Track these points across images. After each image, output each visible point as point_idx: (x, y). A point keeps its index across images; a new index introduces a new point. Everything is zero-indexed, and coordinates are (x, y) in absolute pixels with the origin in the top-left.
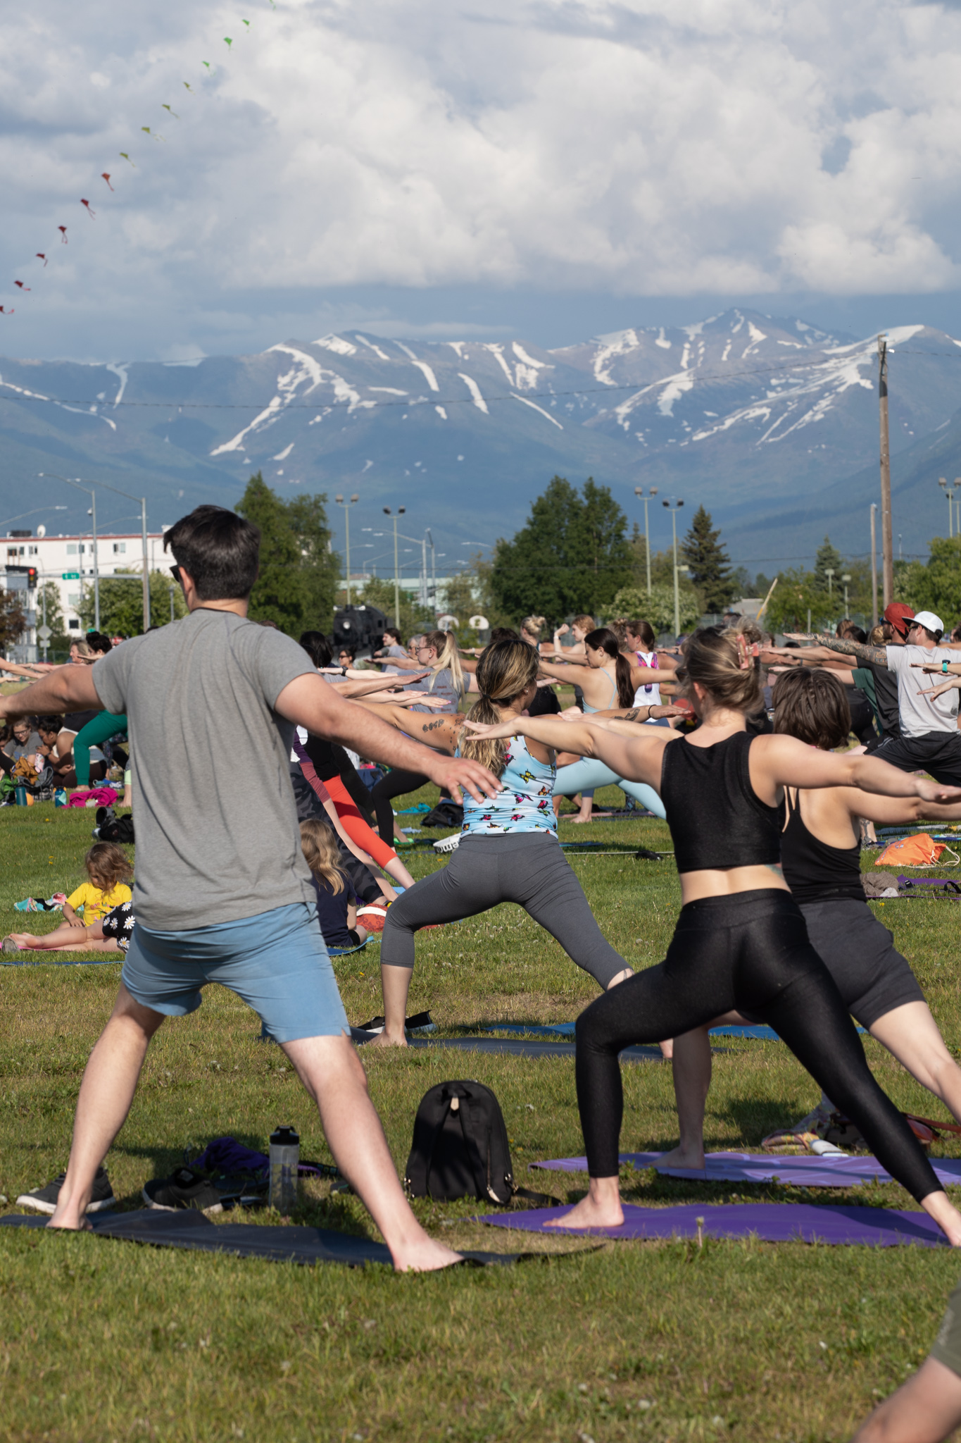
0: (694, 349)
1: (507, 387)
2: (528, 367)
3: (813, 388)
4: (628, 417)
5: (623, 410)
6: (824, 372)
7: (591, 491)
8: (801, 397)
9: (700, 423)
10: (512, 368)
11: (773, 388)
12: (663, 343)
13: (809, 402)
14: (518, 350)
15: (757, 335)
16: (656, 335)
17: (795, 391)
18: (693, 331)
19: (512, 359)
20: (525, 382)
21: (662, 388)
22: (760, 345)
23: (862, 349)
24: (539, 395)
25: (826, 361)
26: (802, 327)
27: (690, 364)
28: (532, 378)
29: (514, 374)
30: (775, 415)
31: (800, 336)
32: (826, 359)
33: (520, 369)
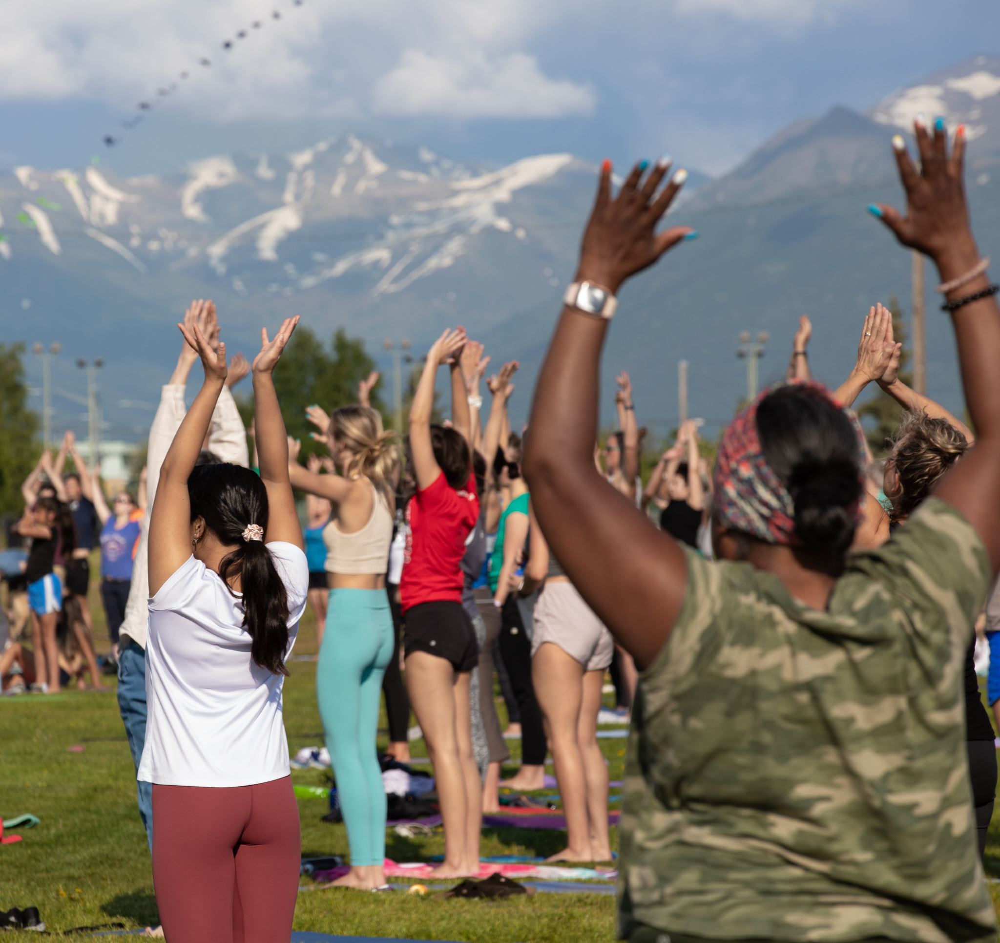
0: (300, 181)
1: (81, 222)
2: (107, 199)
3: (440, 227)
4: (224, 259)
5: (217, 250)
6: (454, 210)
8: (427, 238)
9: (306, 266)
10: (87, 198)
11: (391, 227)
12: (265, 172)
13: (435, 244)
14: (95, 179)
15: (376, 167)
16: (254, 164)
17: (422, 231)
18: (303, 158)
19: (87, 189)
20: (102, 216)
21: (262, 226)
22: (380, 178)
23: (497, 183)
24: (120, 232)
26: (426, 156)
27: (297, 197)
28: (111, 213)
29: (89, 206)
30: (396, 257)
31: (424, 168)
32: (455, 193)
33: (97, 202)
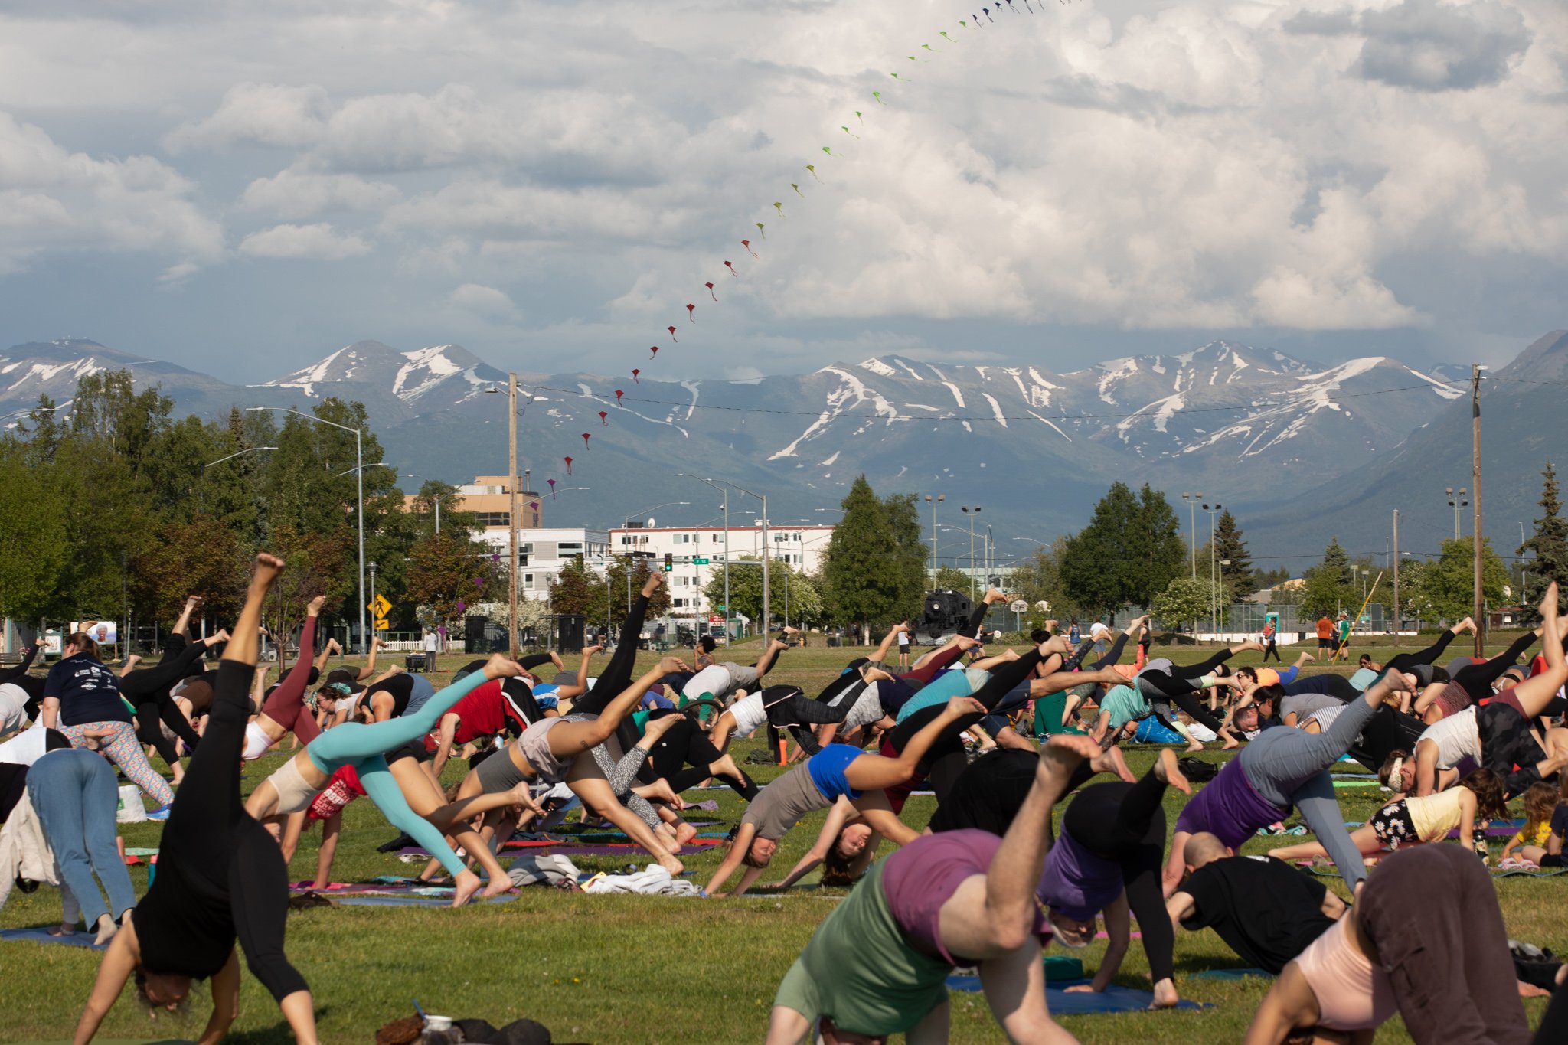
0: (1185, 374)
1: (1025, 406)
2: (1042, 388)
3: (1289, 409)
4: (1127, 432)
5: (1124, 426)
6: (1299, 396)
7: (1147, 495)
8: (1278, 417)
9: (1190, 438)
10: (1028, 389)
11: (1253, 409)
12: (1159, 369)
13: (1285, 422)
14: (1034, 374)
15: (1240, 363)
16: (1153, 362)
17: (1272, 412)
18: (1185, 359)
19: (1029, 382)
20: (1039, 401)
21: (1158, 408)
22: (1243, 372)
23: (1331, 376)
24: (1053, 413)
25: (1300, 387)
26: (1279, 357)
27: (1182, 387)
28: (1045, 398)
29: (1030, 394)
30: (1255, 431)
31: (1277, 366)
32: (1301, 384)
33: (1035, 389)
